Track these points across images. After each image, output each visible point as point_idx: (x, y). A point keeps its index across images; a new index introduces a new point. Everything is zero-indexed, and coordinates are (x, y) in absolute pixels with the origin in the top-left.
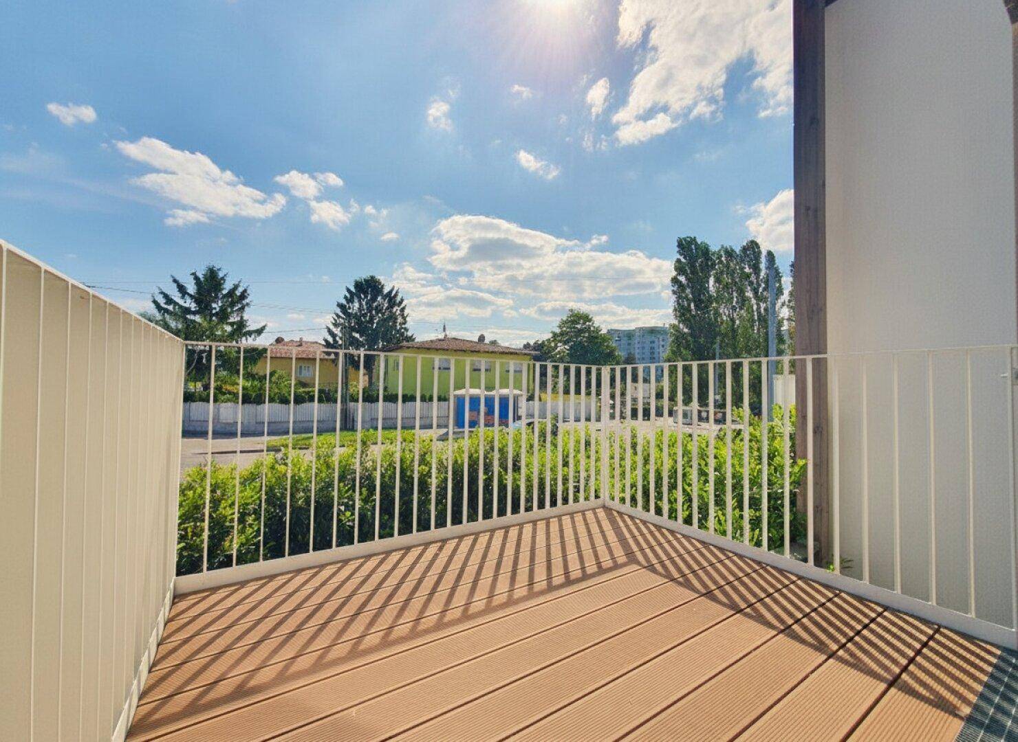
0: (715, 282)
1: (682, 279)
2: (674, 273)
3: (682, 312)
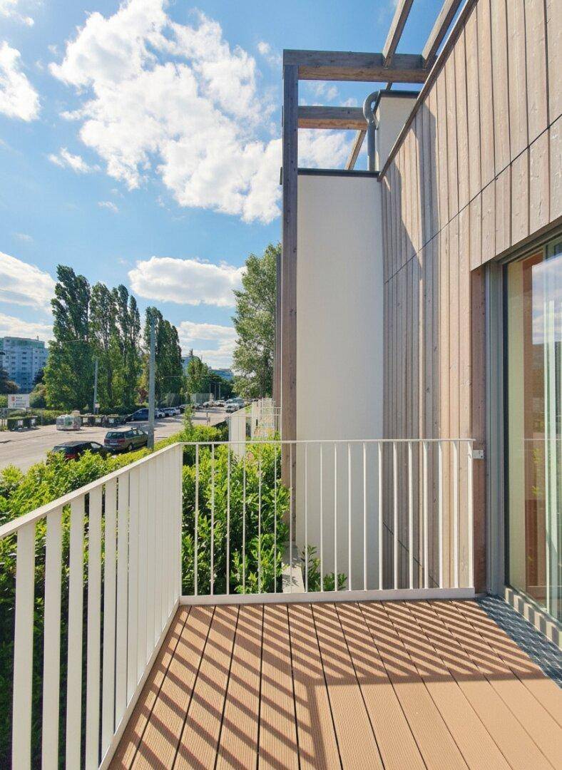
0: (91, 311)
1: (62, 302)
2: (55, 297)
3: (60, 330)
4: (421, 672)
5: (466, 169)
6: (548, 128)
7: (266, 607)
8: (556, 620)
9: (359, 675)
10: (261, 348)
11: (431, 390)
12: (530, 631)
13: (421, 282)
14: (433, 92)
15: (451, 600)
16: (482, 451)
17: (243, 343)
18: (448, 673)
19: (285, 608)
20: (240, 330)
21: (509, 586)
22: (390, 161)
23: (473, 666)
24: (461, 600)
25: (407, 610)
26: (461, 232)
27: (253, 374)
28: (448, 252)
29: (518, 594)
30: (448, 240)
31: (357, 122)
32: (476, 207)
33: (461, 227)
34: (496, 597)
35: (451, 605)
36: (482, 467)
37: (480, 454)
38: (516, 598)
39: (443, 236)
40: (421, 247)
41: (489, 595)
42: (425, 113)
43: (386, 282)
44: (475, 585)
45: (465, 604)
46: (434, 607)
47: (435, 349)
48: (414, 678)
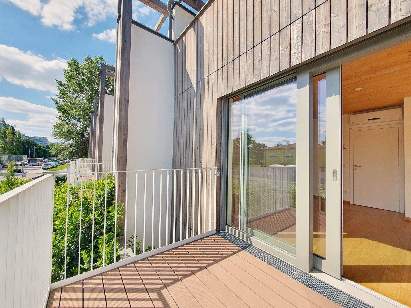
4: (204, 265)
5: (217, 55)
6: (246, 52)
7: (120, 269)
8: (242, 231)
9: (180, 277)
10: (79, 125)
11: (198, 148)
12: (235, 238)
13: (195, 99)
14: (203, 16)
15: (208, 236)
16: (219, 173)
17: (63, 118)
18: (213, 261)
19: (133, 265)
20: (60, 109)
21: (227, 225)
22: (181, 37)
23: (221, 256)
24: (212, 235)
25: (193, 245)
26: (214, 81)
27: (71, 142)
28: (208, 88)
29: (230, 226)
30: (208, 83)
31: (163, 10)
32: (220, 73)
33: (214, 80)
34: (223, 230)
35: (209, 238)
36: (219, 179)
37: (218, 174)
38: (230, 228)
39: (206, 80)
40: (195, 83)
41: (221, 230)
42: (199, 24)
43: (176, 96)
44: (216, 228)
45: (214, 236)
46: (203, 241)
47: (201, 130)
48: (202, 268)
